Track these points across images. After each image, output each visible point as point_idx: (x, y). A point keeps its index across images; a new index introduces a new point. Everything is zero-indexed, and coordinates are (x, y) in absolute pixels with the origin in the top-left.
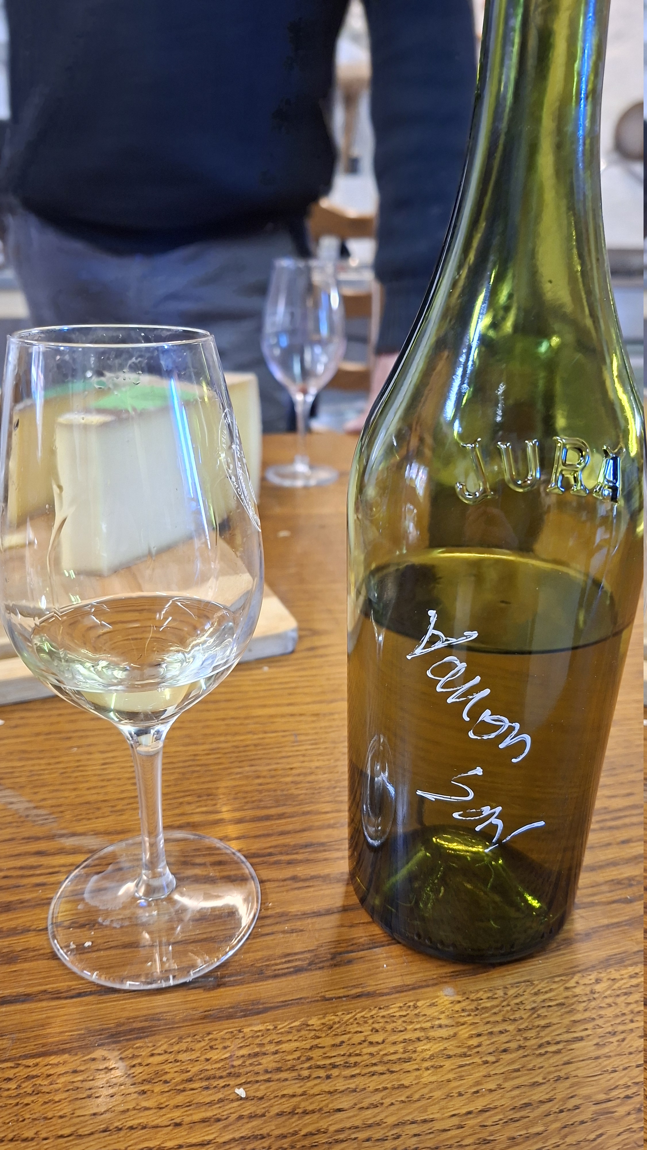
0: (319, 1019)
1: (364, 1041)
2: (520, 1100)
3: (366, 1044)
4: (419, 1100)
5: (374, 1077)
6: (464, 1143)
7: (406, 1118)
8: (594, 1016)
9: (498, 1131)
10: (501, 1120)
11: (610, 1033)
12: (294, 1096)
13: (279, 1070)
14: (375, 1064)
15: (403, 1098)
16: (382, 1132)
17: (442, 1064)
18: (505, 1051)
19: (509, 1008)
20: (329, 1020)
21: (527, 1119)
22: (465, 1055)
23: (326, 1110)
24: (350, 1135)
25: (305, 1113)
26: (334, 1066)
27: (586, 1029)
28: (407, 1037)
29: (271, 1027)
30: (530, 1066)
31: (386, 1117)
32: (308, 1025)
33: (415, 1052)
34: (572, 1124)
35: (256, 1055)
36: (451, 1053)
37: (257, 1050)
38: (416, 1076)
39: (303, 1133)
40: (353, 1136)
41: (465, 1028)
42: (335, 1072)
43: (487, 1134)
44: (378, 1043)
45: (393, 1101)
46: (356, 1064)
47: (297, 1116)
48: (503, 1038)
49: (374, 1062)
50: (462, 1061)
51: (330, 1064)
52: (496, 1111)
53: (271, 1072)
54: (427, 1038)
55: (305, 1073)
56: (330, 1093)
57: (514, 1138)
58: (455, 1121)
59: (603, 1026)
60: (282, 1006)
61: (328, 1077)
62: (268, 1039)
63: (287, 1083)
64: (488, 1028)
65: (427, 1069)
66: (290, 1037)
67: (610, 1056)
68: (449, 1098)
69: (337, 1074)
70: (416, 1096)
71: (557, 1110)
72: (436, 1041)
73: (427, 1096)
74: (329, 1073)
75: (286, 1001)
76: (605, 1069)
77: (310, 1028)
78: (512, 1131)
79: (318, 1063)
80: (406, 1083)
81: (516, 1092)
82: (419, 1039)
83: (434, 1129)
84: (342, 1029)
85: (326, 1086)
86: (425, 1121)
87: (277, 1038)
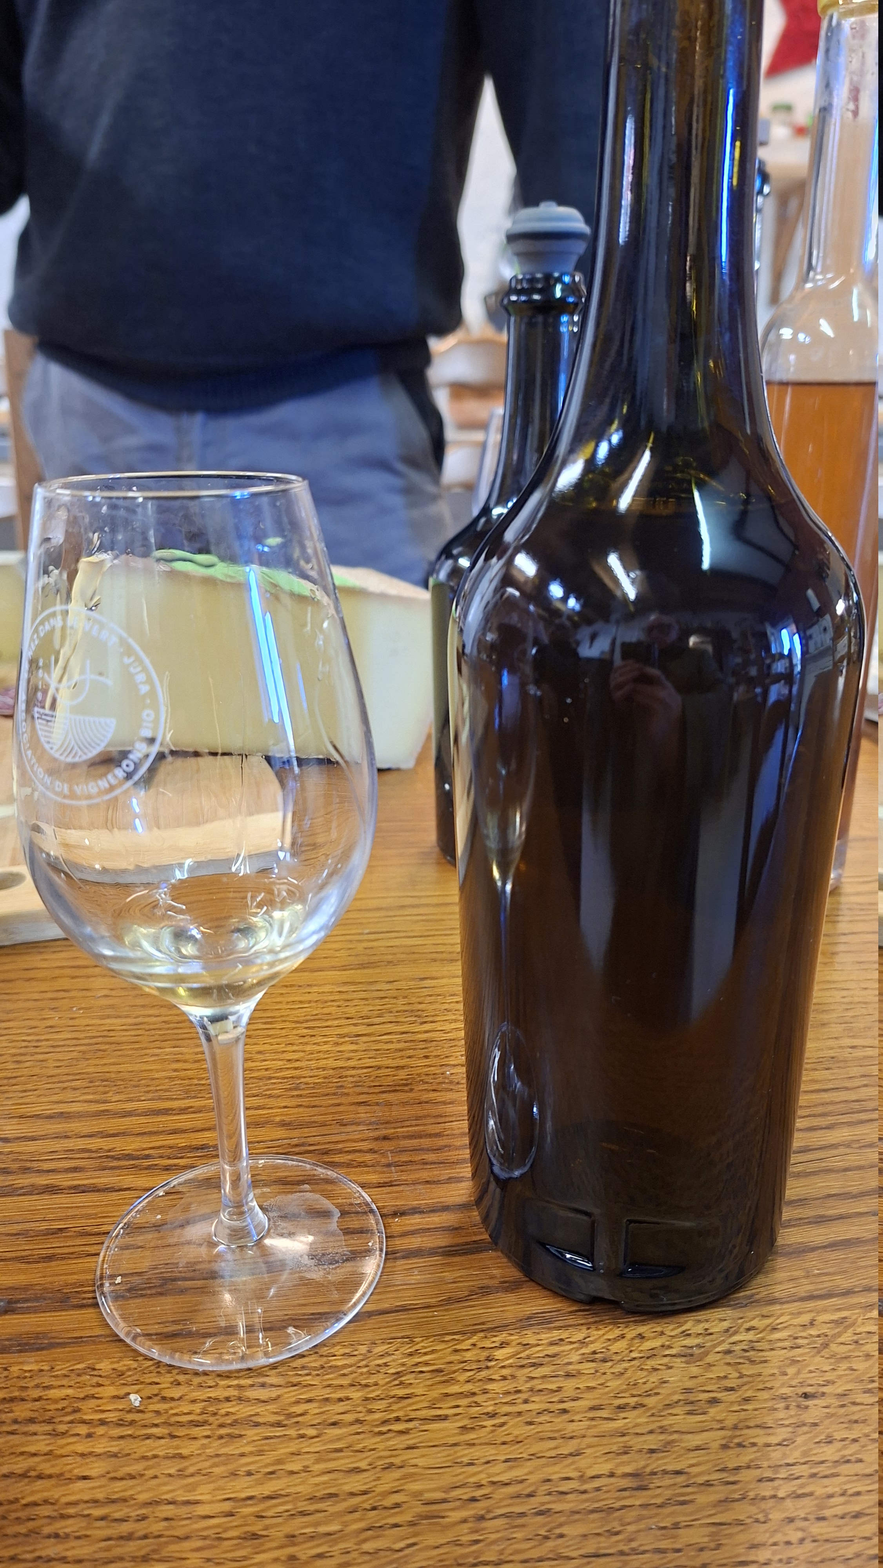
0: (112, 1363)
1: (156, 1395)
2: (324, 1489)
3: (156, 1399)
4: (192, 1475)
5: (148, 1441)
6: (224, 1536)
7: (164, 1497)
8: (476, 1390)
9: (279, 1524)
10: (287, 1511)
11: (487, 1414)
12: (35, 1455)
13: (32, 1421)
14: (156, 1425)
15: (172, 1471)
16: (126, 1510)
17: (243, 1433)
18: (334, 1424)
19: (365, 1370)
20: (125, 1365)
21: (323, 1514)
22: (279, 1424)
23: (68, 1476)
24: (83, 1510)
25: (40, 1477)
26: (103, 1422)
27: (458, 1406)
28: (212, 1395)
29: (46, 1368)
30: (359, 1447)
31: (139, 1493)
32: (94, 1369)
33: (215, 1414)
34: (380, 1527)
35: (12, 1400)
36: (261, 1420)
37: (16, 1394)
38: (204, 1444)
39: (24, 1502)
40: (86, 1512)
41: (295, 1391)
42: (101, 1430)
43: (261, 1527)
44: (172, 1399)
45: (158, 1474)
46: (132, 1423)
47: (27, 1480)
48: (340, 1407)
49: (156, 1422)
50: (271, 1432)
51: (100, 1420)
52: (287, 1499)
53: (20, 1422)
54: (240, 1399)
55: (62, 1428)
56: (82, 1455)
57: (293, 1536)
58: (227, 1506)
59: (484, 1404)
60: (73, 1343)
61: (89, 1435)
62: (36, 1382)
63: (35, 1437)
64: (326, 1393)
65: (221, 1437)
66: (65, 1382)
67: (474, 1444)
68: (233, 1477)
69: (102, 1432)
70: (192, 1470)
71: (369, 1507)
72: (247, 1403)
73: (204, 1472)
74: (92, 1430)
75: (81, 1337)
76: (459, 1460)
77: (95, 1373)
78: (296, 1525)
79: (86, 1417)
80: (185, 1452)
81: (325, 1478)
82: (228, 1399)
83: (195, 1514)
84: (135, 1378)
85: (80, 1448)
86: (188, 1503)
87: (47, 1381)
